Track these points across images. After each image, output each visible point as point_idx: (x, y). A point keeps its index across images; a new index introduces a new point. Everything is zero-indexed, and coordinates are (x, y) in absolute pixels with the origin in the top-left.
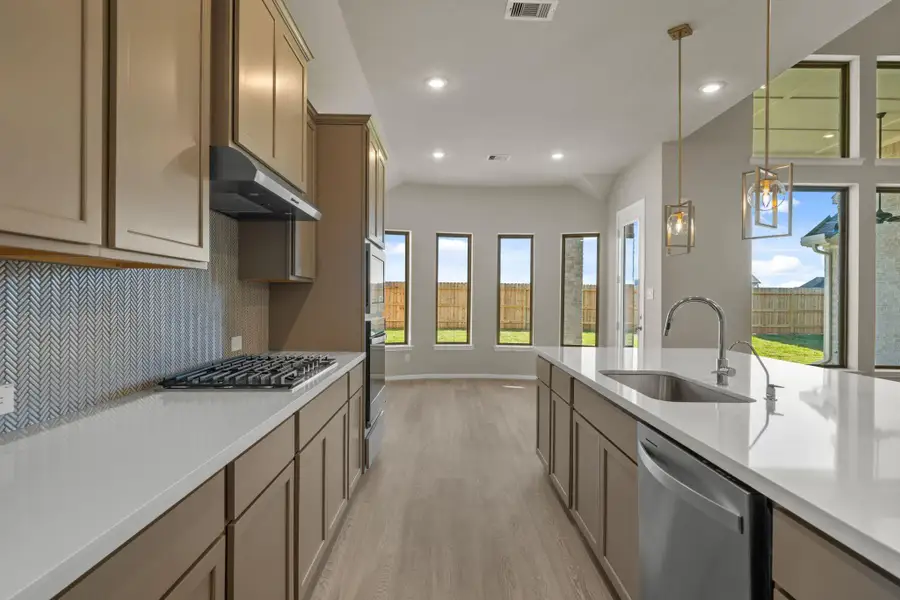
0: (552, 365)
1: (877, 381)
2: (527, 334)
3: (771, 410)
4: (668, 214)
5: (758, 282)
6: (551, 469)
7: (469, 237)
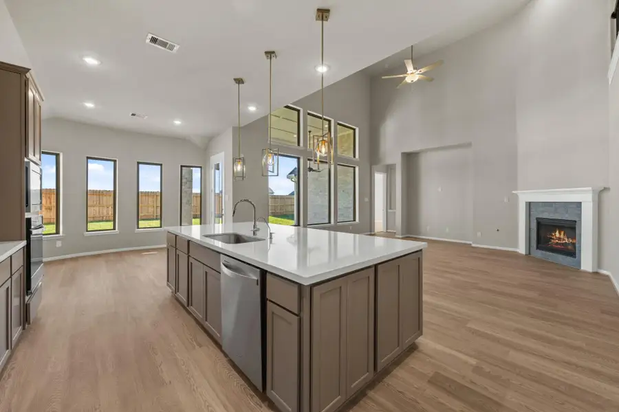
0: (176, 236)
1: (309, 229)
2: (159, 221)
3: (271, 242)
4: (235, 161)
5: (273, 193)
6: (177, 289)
7: (115, 161)
